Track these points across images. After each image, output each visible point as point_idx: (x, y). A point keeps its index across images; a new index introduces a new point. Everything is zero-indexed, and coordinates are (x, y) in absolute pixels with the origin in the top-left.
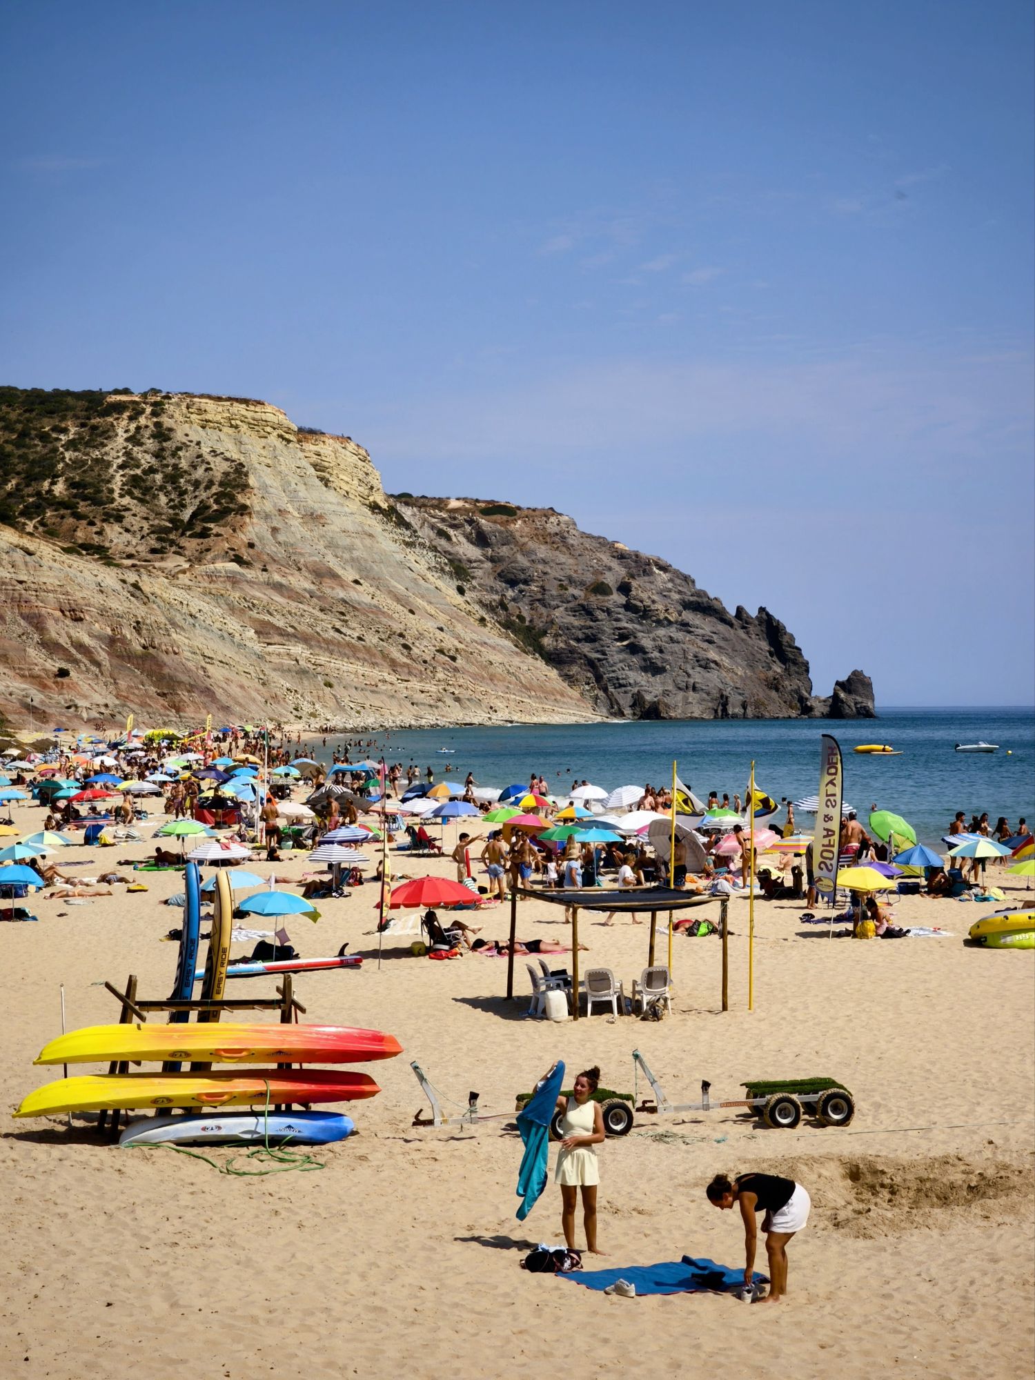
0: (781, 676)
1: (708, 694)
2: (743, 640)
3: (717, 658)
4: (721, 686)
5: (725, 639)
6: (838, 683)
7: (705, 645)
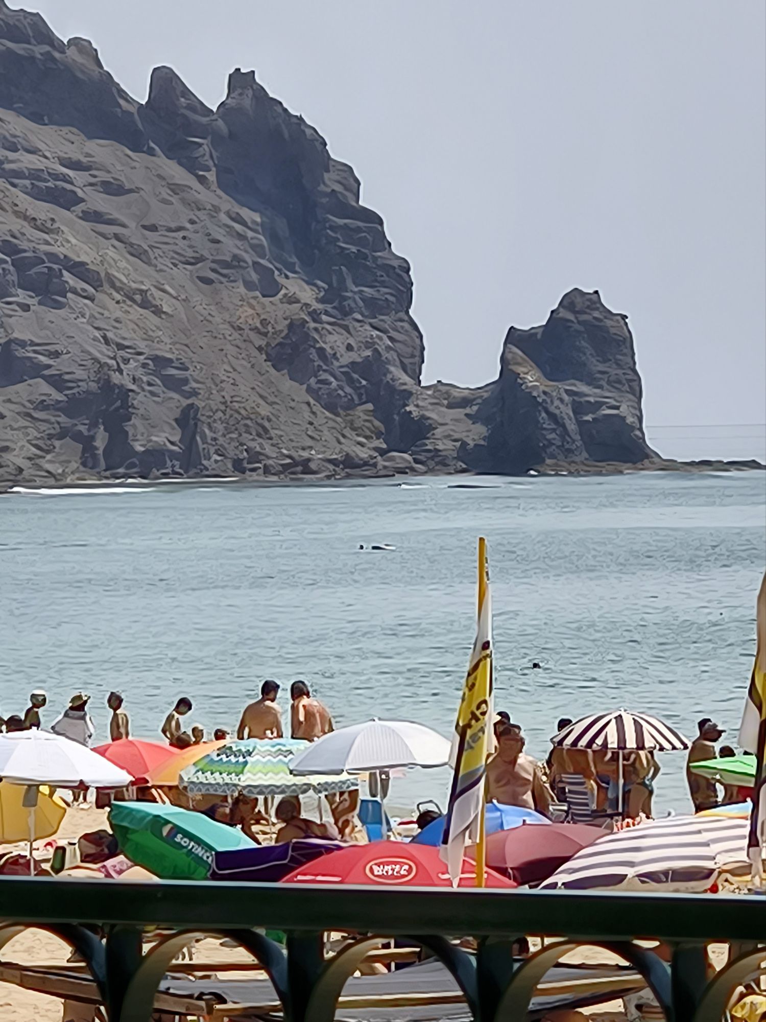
0: (315, 316)
1: (57, 382)
2: (175, 189)
3: (85, 254)
4: (102, 353)
5: (113, 189)
6: (513, 337)
7: (42, 210)
